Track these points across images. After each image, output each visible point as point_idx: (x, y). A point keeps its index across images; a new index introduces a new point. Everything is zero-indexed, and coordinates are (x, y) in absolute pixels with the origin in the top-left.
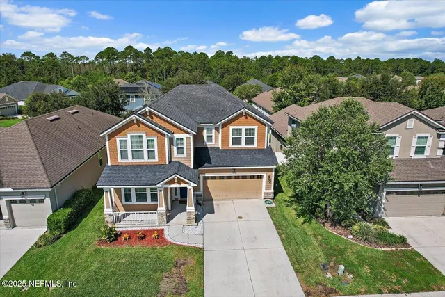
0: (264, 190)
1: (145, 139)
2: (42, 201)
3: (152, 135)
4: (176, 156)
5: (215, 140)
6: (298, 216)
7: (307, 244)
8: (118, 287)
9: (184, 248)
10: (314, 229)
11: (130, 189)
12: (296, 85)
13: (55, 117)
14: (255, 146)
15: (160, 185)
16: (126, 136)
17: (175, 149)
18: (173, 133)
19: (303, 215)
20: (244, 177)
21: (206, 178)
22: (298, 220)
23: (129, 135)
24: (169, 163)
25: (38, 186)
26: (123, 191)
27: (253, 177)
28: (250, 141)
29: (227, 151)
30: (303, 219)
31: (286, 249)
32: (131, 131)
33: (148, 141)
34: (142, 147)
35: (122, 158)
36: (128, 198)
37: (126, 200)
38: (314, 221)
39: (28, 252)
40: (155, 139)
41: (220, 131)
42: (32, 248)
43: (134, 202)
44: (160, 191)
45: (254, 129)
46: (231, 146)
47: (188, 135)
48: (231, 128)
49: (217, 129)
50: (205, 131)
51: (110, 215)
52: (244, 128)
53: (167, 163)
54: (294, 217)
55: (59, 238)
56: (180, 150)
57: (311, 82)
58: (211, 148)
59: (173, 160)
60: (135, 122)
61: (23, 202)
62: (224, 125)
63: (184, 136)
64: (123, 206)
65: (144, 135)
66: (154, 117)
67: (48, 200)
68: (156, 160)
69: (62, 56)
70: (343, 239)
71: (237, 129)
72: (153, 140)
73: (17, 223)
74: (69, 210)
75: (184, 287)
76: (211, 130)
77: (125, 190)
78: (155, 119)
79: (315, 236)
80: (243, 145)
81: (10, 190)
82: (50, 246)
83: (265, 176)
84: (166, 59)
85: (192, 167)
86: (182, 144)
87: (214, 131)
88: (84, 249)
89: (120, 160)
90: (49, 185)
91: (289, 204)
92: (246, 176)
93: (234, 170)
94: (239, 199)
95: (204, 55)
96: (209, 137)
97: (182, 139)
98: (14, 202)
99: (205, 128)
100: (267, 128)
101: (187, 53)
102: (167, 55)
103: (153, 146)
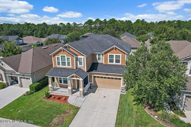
0: (122, 86)
1: (66, 57)
2: (29, 79)
3: (69, 56)
4: (79, 66)
5: (101, 60)
6: (134, 101)
7: (130, 115)
8: (38, 116)
9: (72, 106)
10: (138, 109)
11: (61, 78)
12: (161, 35)
13: (47, 47)
14: (120, 64)
15: (68, 78)
16: (59, 56)
17: (78, 62)
18: (78, 56)
19: (137, 101)
20: (112, 78)
21: (95, 77)
22: (133, 103)
23: (60, 55)
24: (76, 68)
25: (27, 73)
26: (59, 78)
27: (116, 79)
28: (117, 61)
29: (106, 65)
30: (136, 103)
31: (117, 116)
32: (61, 54)
33: (67, 58)
34: (65, 60)
35: (58, 65)
36: (61, 82)
37: (60, 82)
38: (141, 105)
39: (20, 97)
40: (70, 58)
41: (104, 56)
42: (22, 96)
43: (63, 83)
44: (69, 80)
45: (120, 56)
46: (109, 63)
47: (84, 57)
48: (109, 54)
49: (103, 55)
50: (97, 55)
51: (51, 87)
52: (115, 55)
53: (75, 68)
54: (132, 101)
55: (32, 93)
56: (81, 63)
57: (170, 33)
58: (100, 63)
59: (78, 67)
60: (62, 50)
61: (24, 78)
62: (105, 53)
63: (82, 57)
64: (59, 84)
65: (66, 56)
66: (70, 48)
67: (31, 78)
68: (71, 67)
69: (73, 24)
70: (151, 117)
71: (111, 55)
72: (69, 58)
73: (23, 86)
74: (39, 83)
75: (61, 123)
76: (100, 55)
77: (60, 78)
78: (71, 49)
79: (137, 112)
80: (114, 63)
81: (19, 73)
82: (28, 96)
83: (122, 79)
84: (112, 24)
85: (86, 71)
86: (81, 61)
87: (101, 55)
88: (37, 99)
89: (57, 66)
90: (30, 73)
91: (133, 94)
92: (113, 78)
93: (107, 74)
94: (109, 88)
95: (130, 22)
96: (99, 59)
97: (81, 58)
98: (22, 78)
99: (97, 54)
100: (126, 55)
101: (122, 21)
102: (113, 22)
103: (69, 61)
